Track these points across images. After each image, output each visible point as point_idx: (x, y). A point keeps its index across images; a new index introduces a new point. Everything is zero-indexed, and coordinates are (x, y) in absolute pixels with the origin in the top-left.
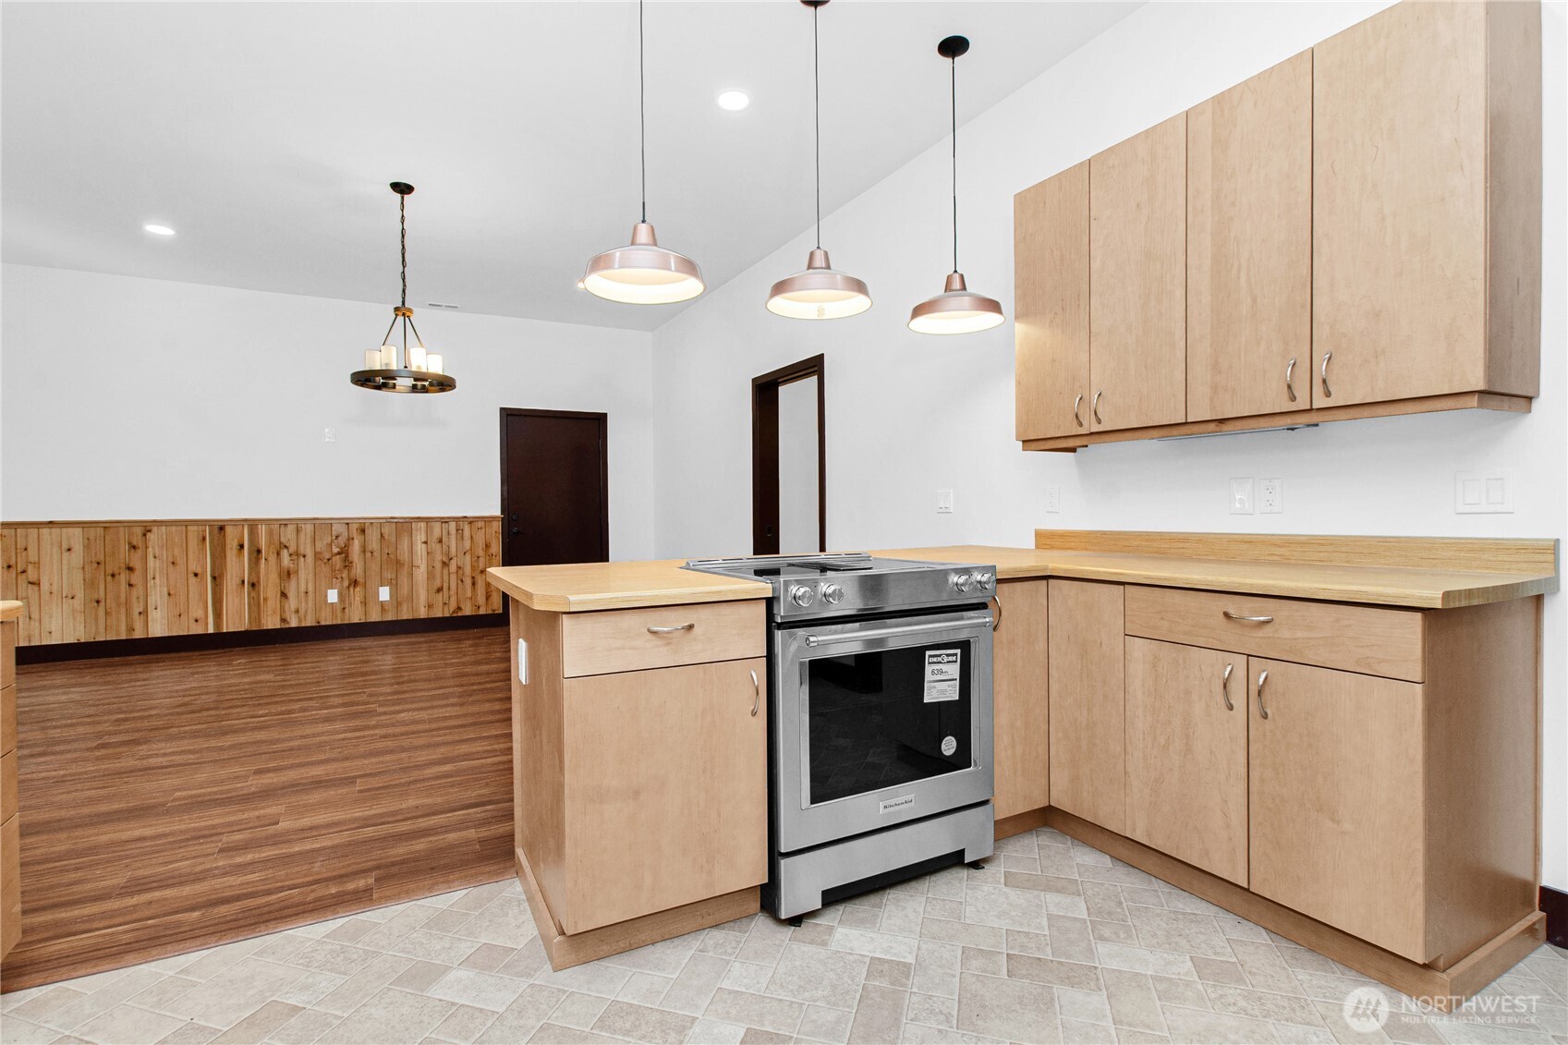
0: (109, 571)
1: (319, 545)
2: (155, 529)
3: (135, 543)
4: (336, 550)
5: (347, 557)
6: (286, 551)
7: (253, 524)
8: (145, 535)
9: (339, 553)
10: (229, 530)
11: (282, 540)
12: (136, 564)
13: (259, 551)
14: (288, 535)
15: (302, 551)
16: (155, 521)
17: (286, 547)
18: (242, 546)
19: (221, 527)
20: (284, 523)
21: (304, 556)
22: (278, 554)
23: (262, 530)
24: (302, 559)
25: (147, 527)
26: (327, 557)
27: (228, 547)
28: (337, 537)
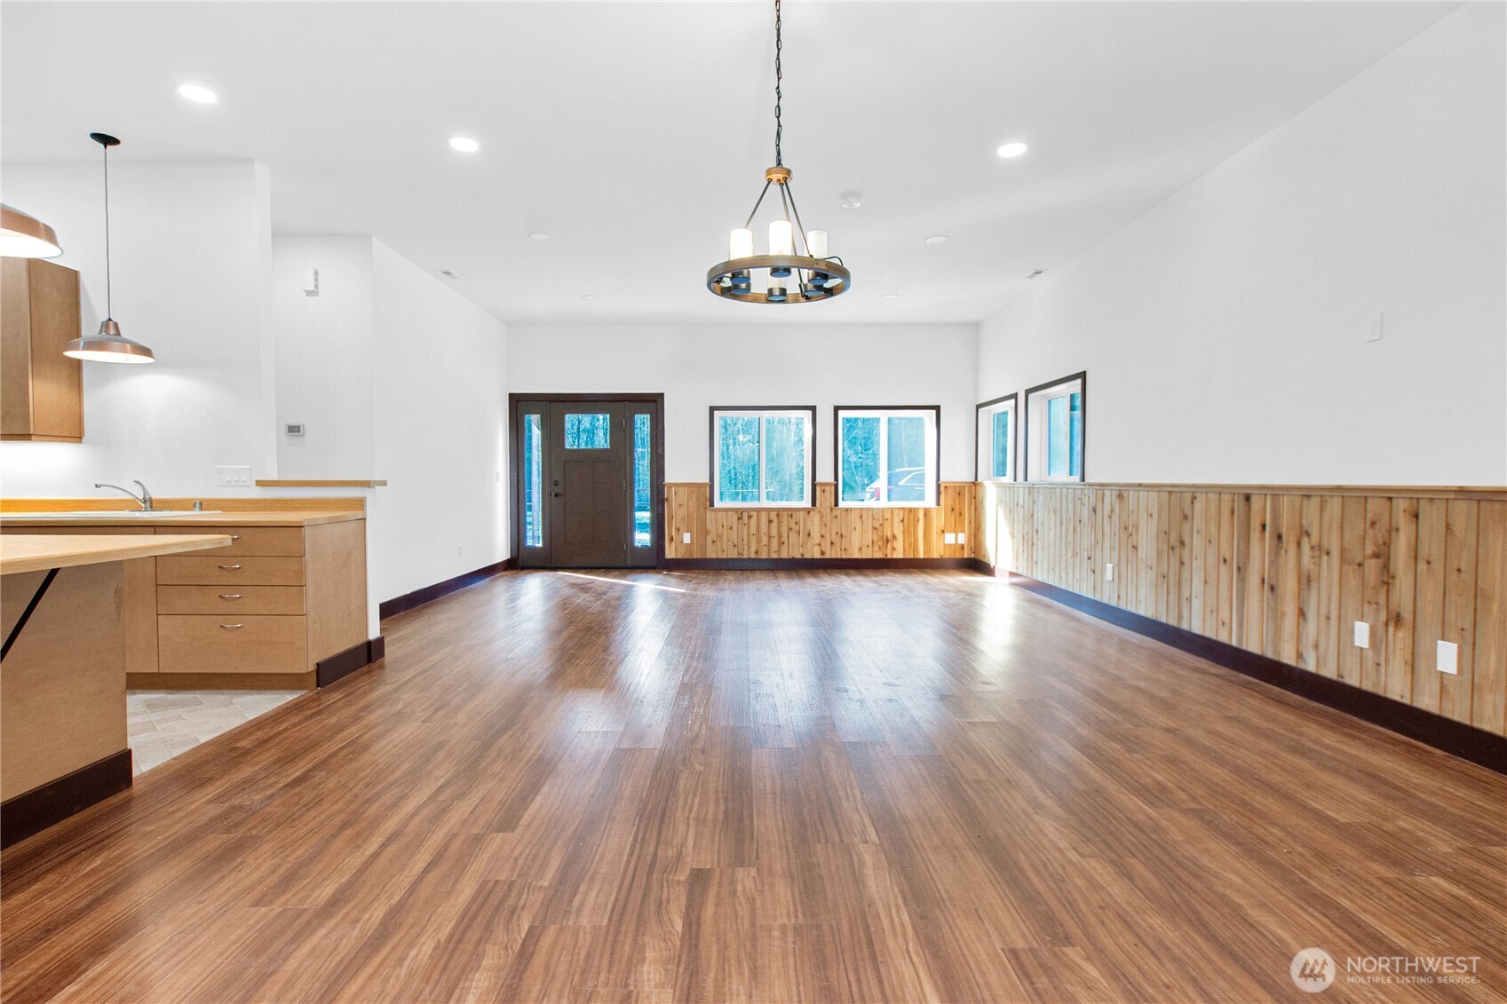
1: (1348, 535)
2: (1199, 495)
3: (1186, 512)
4: (1370, 549)
5: (1387, 564)
6: (1307, 541)
7: (1276, 495)
8: (1192, 501)
9: (1376, 556)
10: (1256, 502)
11: (1304, 523)
12: (1186, 537)
13: (1280, 537)
14: (1311, 515)
15: (1325, 544)
16: (1199, 486)
17: (1308, 534)
18: (1264, 526)
19: (1248, 497)
20: (1307, 493)
21: (1328, 553)
22: (1299, 544)
23: (1285, 502)
24: (1325, 558)
25: (1194, 493)
26: (1359, 559)
27: (1252, 526)
28: (1373, 524)
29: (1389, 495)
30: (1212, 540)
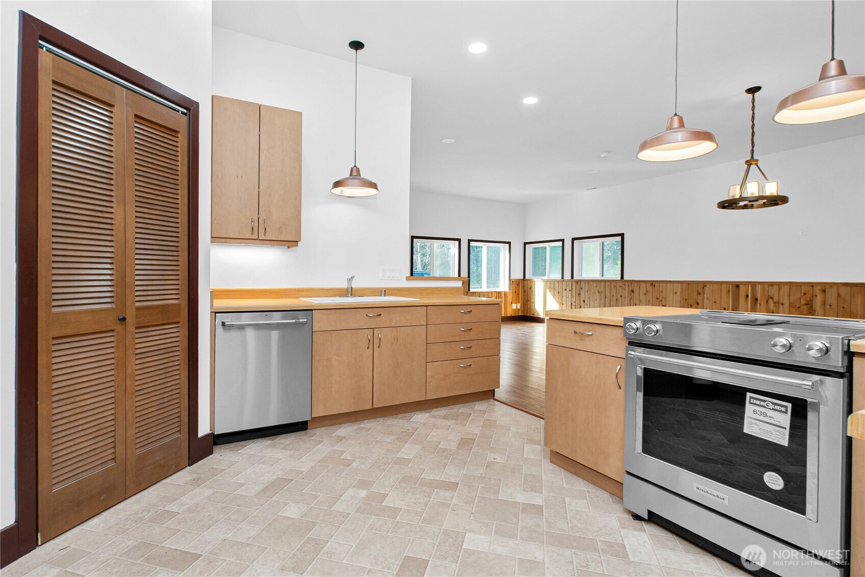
0: (689, 304)
1: (792, 299)
2: (708, 286)
3: (699, 292)
4: (803, 302)
5: (811, 307)
6: (771, 300)
7: (754, 284)
8: (704, 288)
9: (806, 304)
10: (742, 287)
11: (770, 294)
12: (700, 302)
13: (757, 300)
14: (774, 291)
15: (781, 301)
16: (707, 281)
17: (772, 298)
18: (747, 296)
19: (737, 285)
20: (772, 284)
21: (783, 304)
22: (768, 301)
23: (759, 288)
24: (781, 306)
25: (704, 284)
26: (798, 306)
27: (741, 296)
28: (805, 294)
29: (812, 285)
30: (716, 301)
